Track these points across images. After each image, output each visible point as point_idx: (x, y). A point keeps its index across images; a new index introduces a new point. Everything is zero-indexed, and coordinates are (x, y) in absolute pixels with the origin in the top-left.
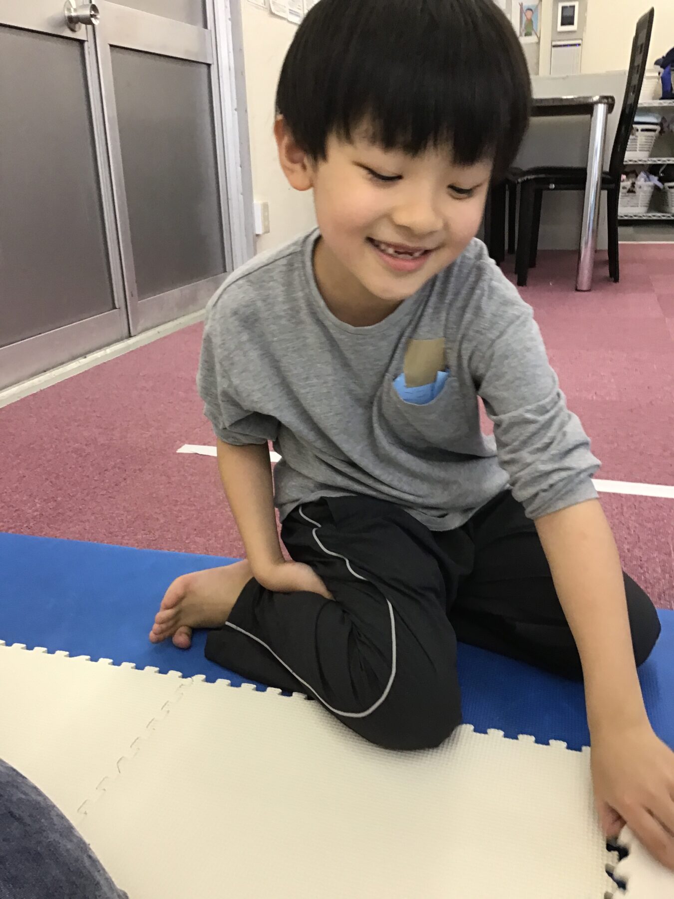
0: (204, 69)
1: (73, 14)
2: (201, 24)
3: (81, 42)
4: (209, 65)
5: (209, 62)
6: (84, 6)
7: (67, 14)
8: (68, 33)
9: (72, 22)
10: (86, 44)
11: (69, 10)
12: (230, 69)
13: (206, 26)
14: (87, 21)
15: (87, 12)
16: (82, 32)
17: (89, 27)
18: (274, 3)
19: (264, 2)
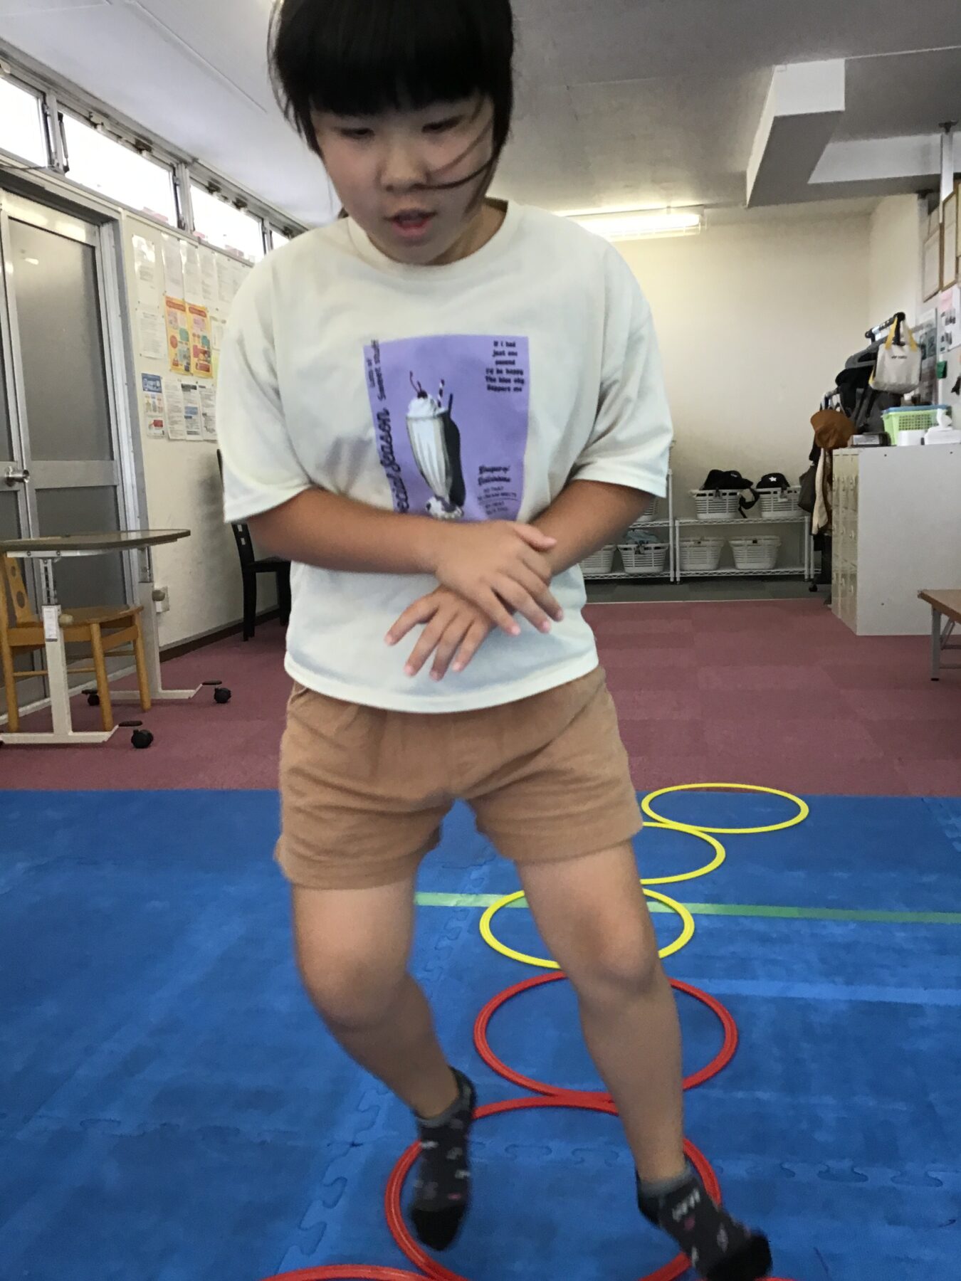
0: (112, 490)
1: (10, 476)
2: (108, 457)
3: (16, 492)
4: (115, 487)
5: (115, 483)
6: (19, 472)
7: (6, 476)
8: (7, 488)
9: (10, 481)
10: (19, 494)
11: (8, 473)
12: (133, 487)
13: (112, 458)
14: (21, 480)
15: (20, 475)
16: (17, 486)
17: (22, 484)
18: (171, 431)
19: (163, 432)
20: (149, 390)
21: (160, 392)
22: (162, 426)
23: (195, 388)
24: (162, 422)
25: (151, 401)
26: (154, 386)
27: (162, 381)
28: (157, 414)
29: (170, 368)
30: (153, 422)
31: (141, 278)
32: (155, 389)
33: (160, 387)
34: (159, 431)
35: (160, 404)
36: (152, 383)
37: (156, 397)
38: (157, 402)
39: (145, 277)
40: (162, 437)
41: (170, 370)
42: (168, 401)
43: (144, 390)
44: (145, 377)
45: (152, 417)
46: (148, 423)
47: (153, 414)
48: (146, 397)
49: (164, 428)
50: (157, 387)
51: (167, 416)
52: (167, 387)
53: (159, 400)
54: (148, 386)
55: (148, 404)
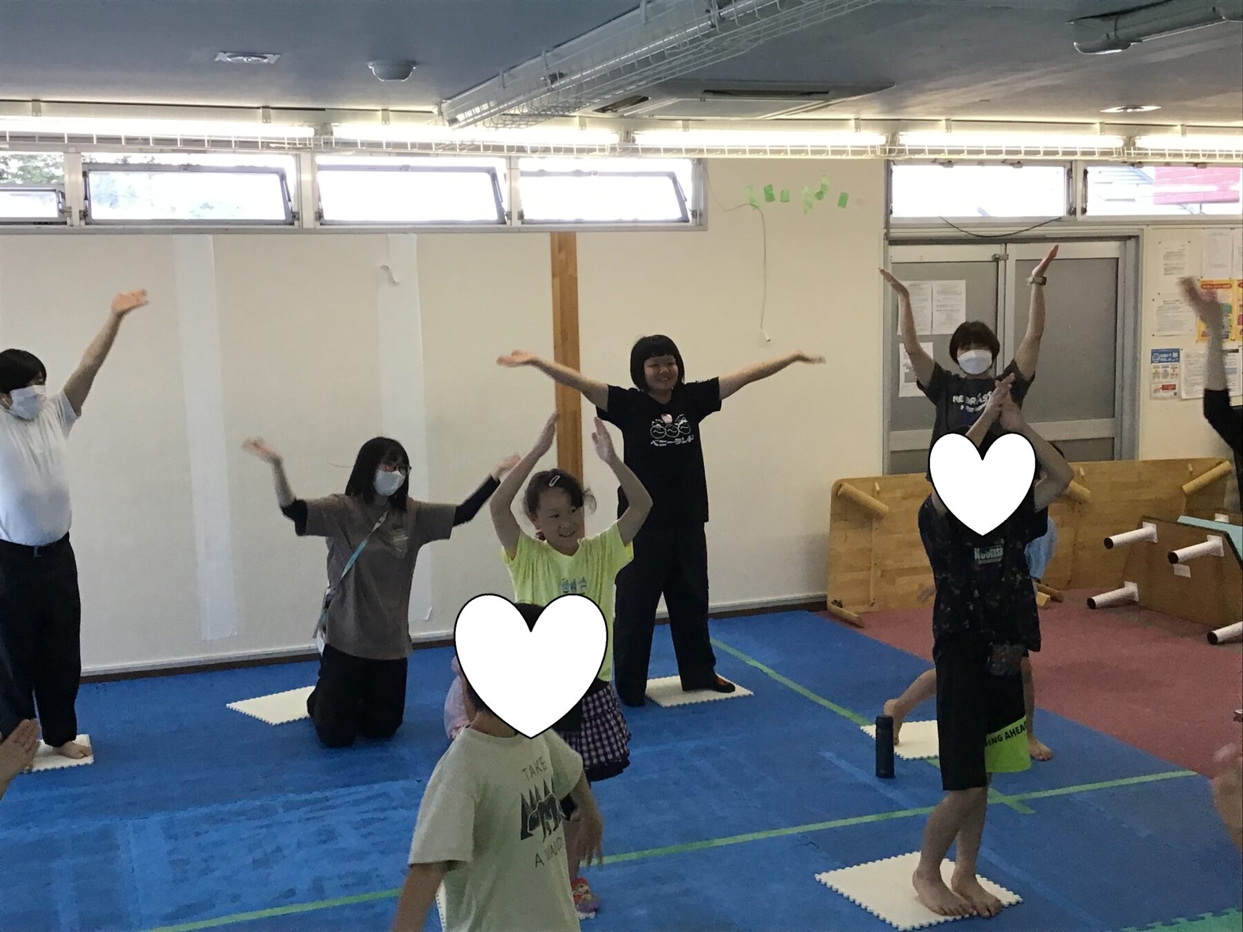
4: (1114, 438)
5: (1113, 436)
13: (1113, 416)
18: (1187, 393)
19: (1175, 394)
20: (1160, 362)
21: (1178, 361)
22: (1174, 389)
23: (1237, 351)
24: (1175, 385)
25: (1161, 370)
26: (1168, 358)
27: (1181, 352)
28: (1169, 379)
29: (1196, 338)
30: (1160, 386)
31: (1165, 274)
32: (1169, 359)
33: (1179, 356)
34: (1172, 393)
35: (1174, 371)
36: (1165, 356)
37: (1170, 366)
38: (1169, 370)
39: (1171, 272)
40: (1174, 398)
41: (1197, 341)
42: (1186, 367)
43: (1152, 362)
44: (1154, 352)
45: (1160, 383)
46: (1153, 388)
47: (1165, 380)
48: (1154, 368)
49: (1175, 391)
50: (1173, 358)
51: (1183, 380)
52: (1188, 356)
53: (1174, 368)
54: (1159, 358)
55: (1156, 374)
